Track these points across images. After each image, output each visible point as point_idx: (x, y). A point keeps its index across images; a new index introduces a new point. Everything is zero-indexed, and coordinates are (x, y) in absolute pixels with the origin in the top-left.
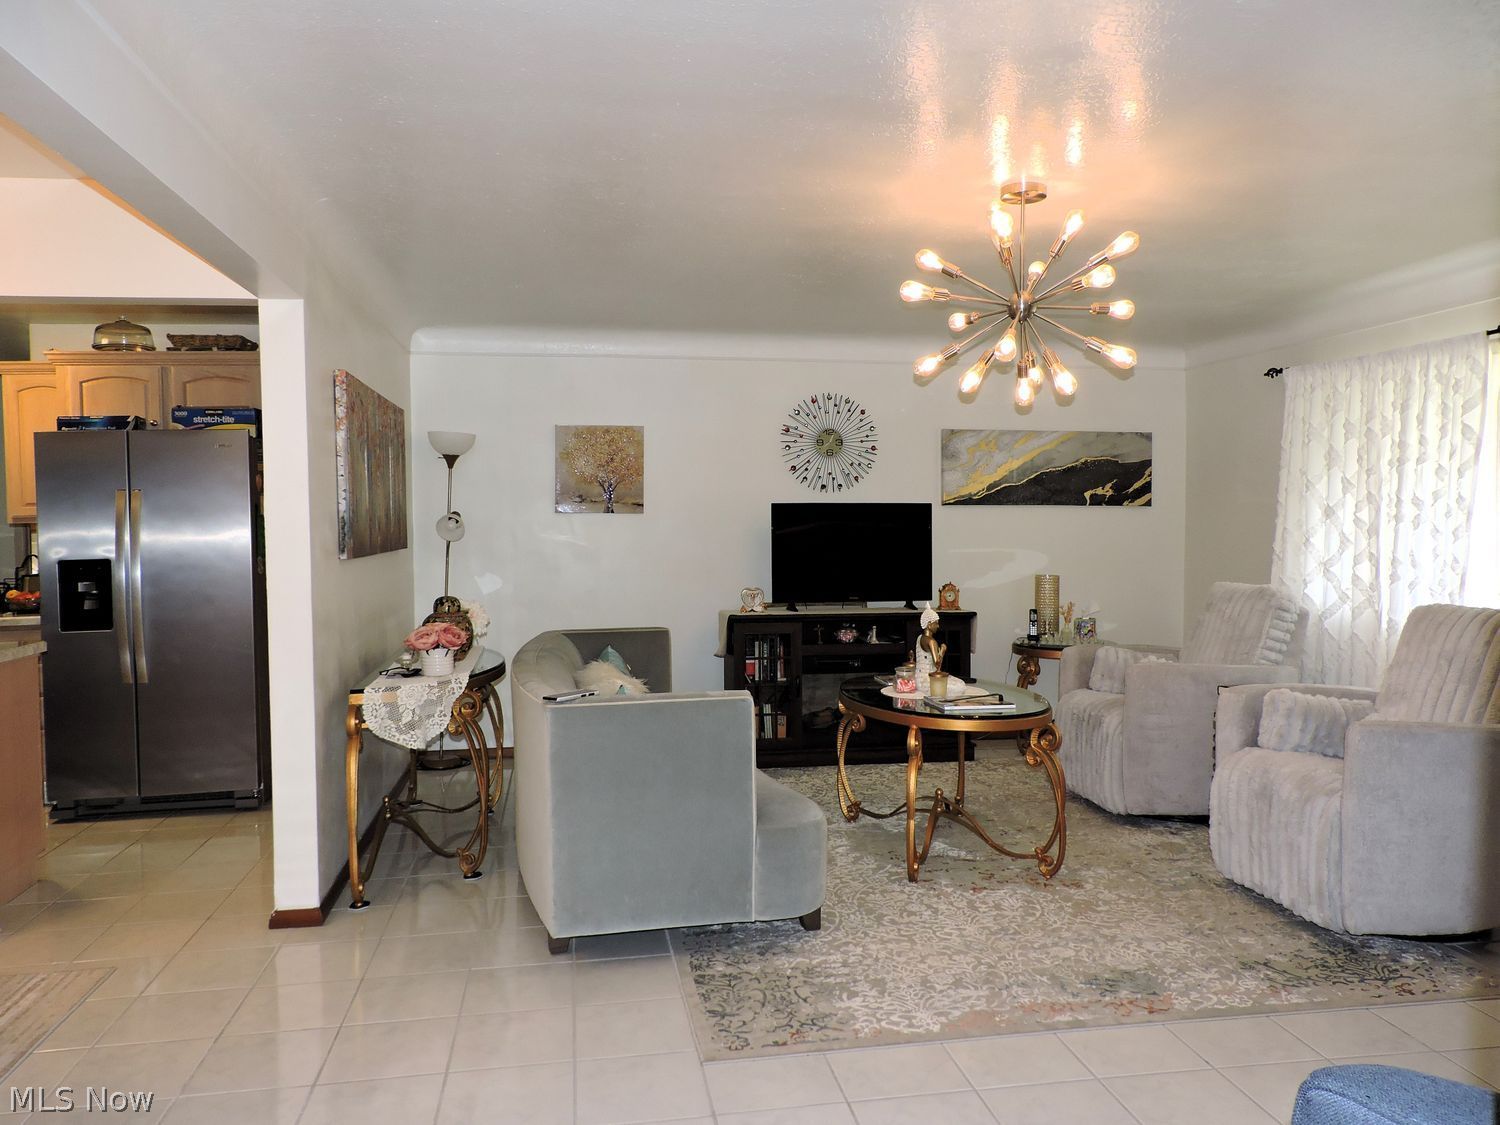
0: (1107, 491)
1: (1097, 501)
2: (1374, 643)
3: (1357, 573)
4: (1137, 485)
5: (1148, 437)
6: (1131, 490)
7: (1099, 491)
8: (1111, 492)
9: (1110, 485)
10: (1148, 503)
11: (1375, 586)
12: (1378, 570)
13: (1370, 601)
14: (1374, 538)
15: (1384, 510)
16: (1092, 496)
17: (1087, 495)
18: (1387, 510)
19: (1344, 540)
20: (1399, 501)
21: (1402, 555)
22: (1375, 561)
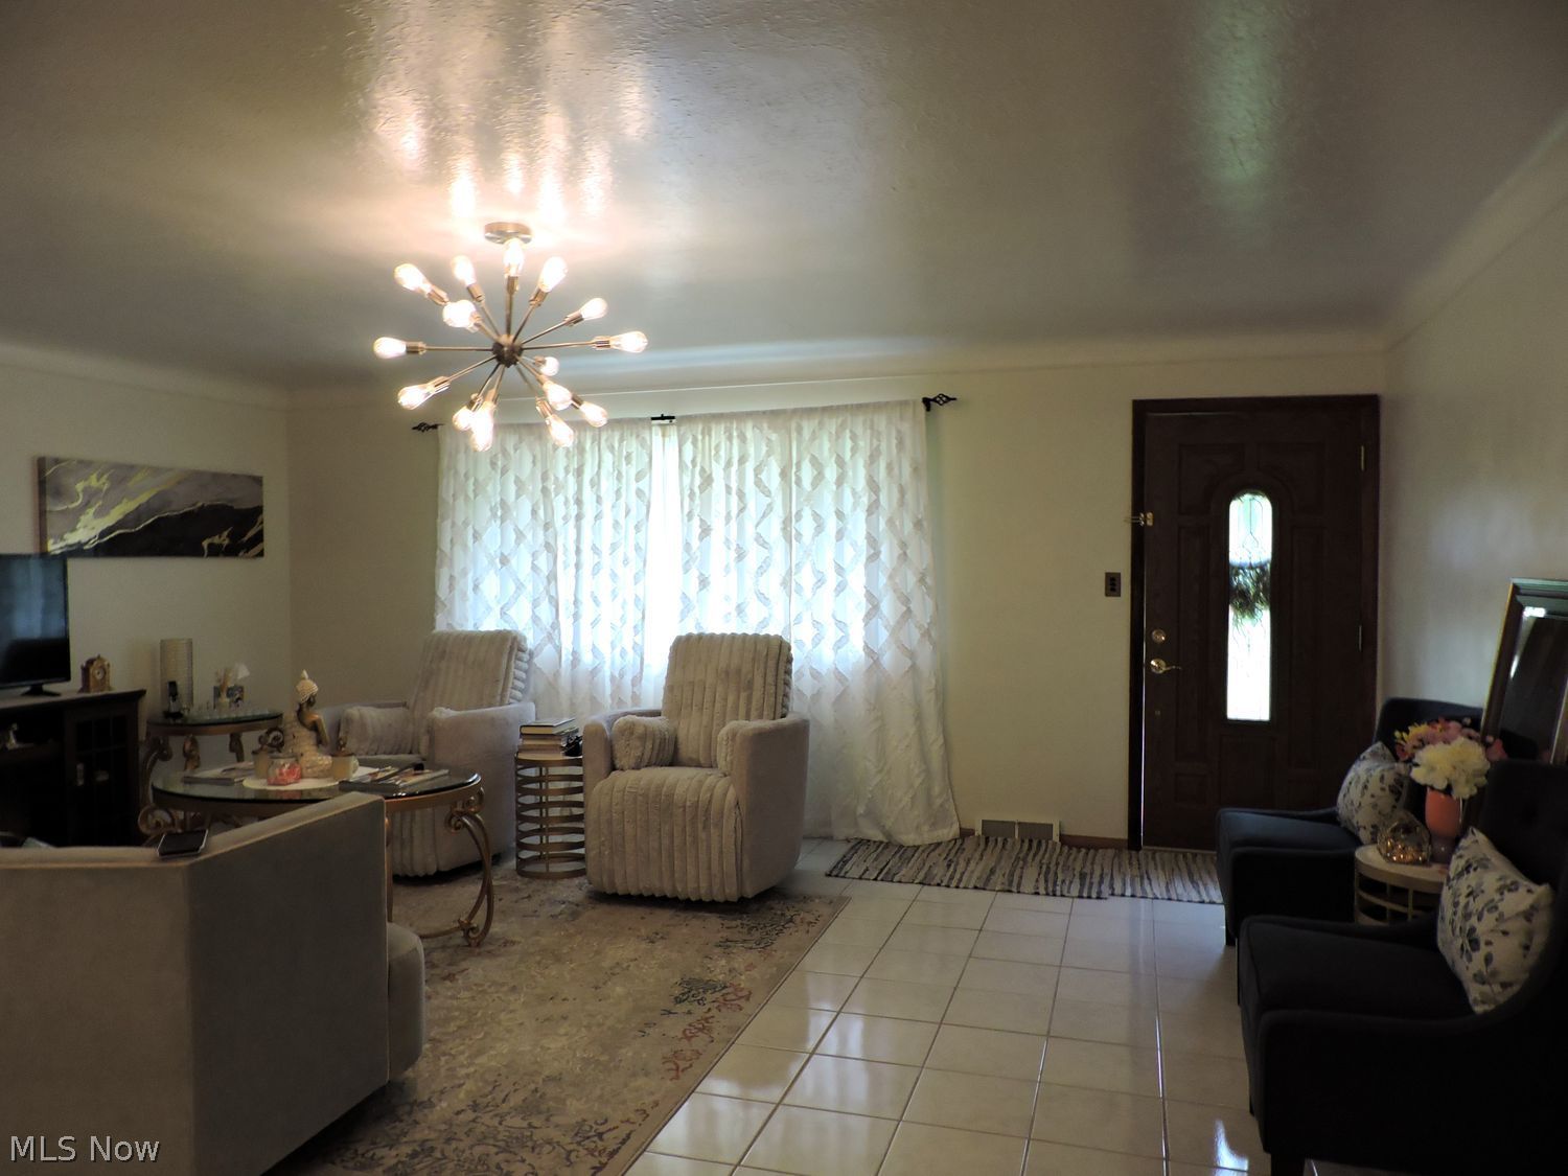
0: (222, 539)
1: (215, 551)
2: (557, 674)
3: (537, 613)
4: (251, 534)
5: (258, 481)
6: (246, 538)
7: (216, 540)
8: (227, 542)
9: (226, 533)
10: (261, 554)
11: (555, 625)
12: (557, 610)
13: (550, 637)
14: (553, 583)
15: (560, 559)
16: (210, 545)
17: (205, 544)
18: (566, 557)
19: (520, 586)
20: (578, 551)
21: (585, 597)
22: (555, 603)
